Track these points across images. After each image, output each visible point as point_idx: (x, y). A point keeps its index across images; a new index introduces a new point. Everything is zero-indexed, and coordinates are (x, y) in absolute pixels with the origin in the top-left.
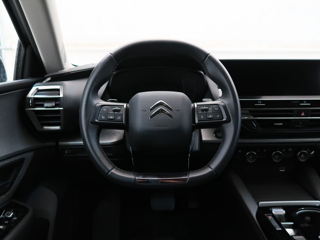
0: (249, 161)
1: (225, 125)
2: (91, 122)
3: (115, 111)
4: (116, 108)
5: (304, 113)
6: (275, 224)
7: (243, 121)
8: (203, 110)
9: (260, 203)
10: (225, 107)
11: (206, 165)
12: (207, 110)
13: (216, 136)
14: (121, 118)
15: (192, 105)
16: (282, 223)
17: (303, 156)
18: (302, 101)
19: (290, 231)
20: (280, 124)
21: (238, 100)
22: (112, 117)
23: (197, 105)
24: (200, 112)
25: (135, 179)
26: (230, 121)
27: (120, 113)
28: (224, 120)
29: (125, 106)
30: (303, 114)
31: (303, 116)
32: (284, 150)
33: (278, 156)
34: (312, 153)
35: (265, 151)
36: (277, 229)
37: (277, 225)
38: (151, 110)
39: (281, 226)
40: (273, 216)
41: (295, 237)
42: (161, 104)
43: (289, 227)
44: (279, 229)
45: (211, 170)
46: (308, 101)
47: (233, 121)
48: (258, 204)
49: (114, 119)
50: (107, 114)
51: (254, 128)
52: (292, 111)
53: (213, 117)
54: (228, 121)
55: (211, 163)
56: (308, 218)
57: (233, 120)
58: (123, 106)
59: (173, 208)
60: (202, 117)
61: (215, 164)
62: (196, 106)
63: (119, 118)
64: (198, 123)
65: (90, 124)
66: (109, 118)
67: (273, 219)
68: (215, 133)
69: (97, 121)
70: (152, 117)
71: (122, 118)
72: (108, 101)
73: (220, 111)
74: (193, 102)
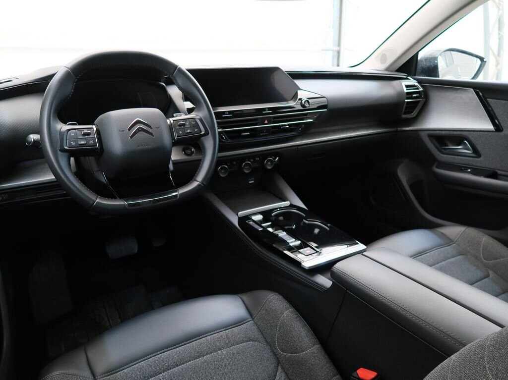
0: (222, 176)
1: (203, 138)
2: (60, 150)
3: (85, 135)
4: (85, 132)
5: (268, 121)
6: (256, 227)
7: (220, 133)
8: (180, 125)
9: (240, 213)
10: (201, 120)
11: (191, 180)
12: (184, 125)
13: (186, 154)
14: (93, 141)
15: (168, 121)
16: (263, 225)
17: (269, 163)
18: (264, 109)
19: (270, 230)
20: (246, 134)
21: (213, 112)
22: (83, 142)
23: (174, 121)
24: (178, 128)
25: (124, 205)
26: (209, 134)
27: (91, 136)
28: (202, 133)
29: (95, 129)
30: (266, 122)
31: (266, 124)
32: (252, 160)
33: (248, 167)
34: (277, 160)
35: (235, 163)
36: (260, 230)
37: (258, 227)
38: (130, 129)
39: (262, 227)
40: (254, 221)
41: (274, 232)
42: (138, 122)
43: (269, 226)
44: (261, 229)
45: (199, 183)
46: (269, 109)
47: (211, 134)
48: (237, 215)
49: (86, 144)
50: (76, 139)
51: (223, 140)
52: (256, 119)
53: (191, 131)
54: (206, 134)
55: (196, 177)
56: (281, 218)
57: (211, 132)
58: (93, 128)
59: (136, 251)
60: (181, 132)
61: (201, 176)
62: (172, 121)
63: (91, 142)
64: (178, 139)
65: (59, 152)
66: (79, 143)
67: (254, 223)
68: (184, 150)
69: (66, 148)
70: (131, 137)
71: (95, 142)
72: (68, 125)
73: (197, 125)
74: (168, 117)
